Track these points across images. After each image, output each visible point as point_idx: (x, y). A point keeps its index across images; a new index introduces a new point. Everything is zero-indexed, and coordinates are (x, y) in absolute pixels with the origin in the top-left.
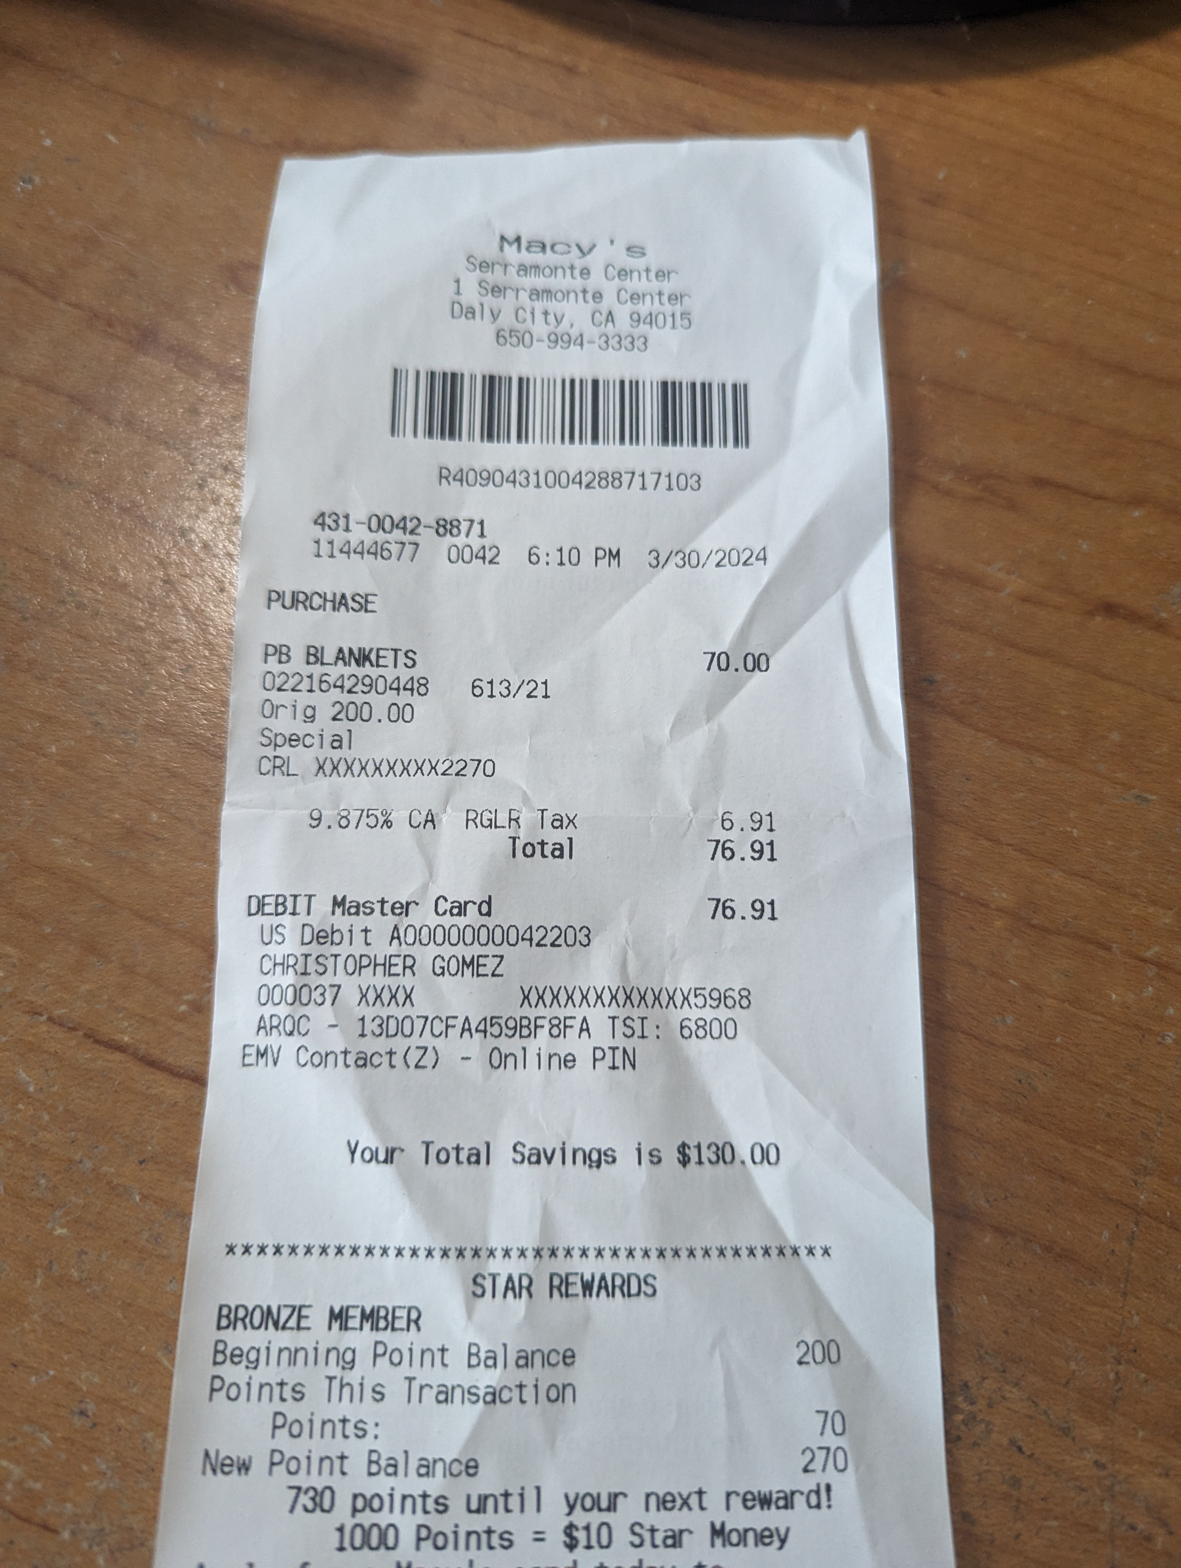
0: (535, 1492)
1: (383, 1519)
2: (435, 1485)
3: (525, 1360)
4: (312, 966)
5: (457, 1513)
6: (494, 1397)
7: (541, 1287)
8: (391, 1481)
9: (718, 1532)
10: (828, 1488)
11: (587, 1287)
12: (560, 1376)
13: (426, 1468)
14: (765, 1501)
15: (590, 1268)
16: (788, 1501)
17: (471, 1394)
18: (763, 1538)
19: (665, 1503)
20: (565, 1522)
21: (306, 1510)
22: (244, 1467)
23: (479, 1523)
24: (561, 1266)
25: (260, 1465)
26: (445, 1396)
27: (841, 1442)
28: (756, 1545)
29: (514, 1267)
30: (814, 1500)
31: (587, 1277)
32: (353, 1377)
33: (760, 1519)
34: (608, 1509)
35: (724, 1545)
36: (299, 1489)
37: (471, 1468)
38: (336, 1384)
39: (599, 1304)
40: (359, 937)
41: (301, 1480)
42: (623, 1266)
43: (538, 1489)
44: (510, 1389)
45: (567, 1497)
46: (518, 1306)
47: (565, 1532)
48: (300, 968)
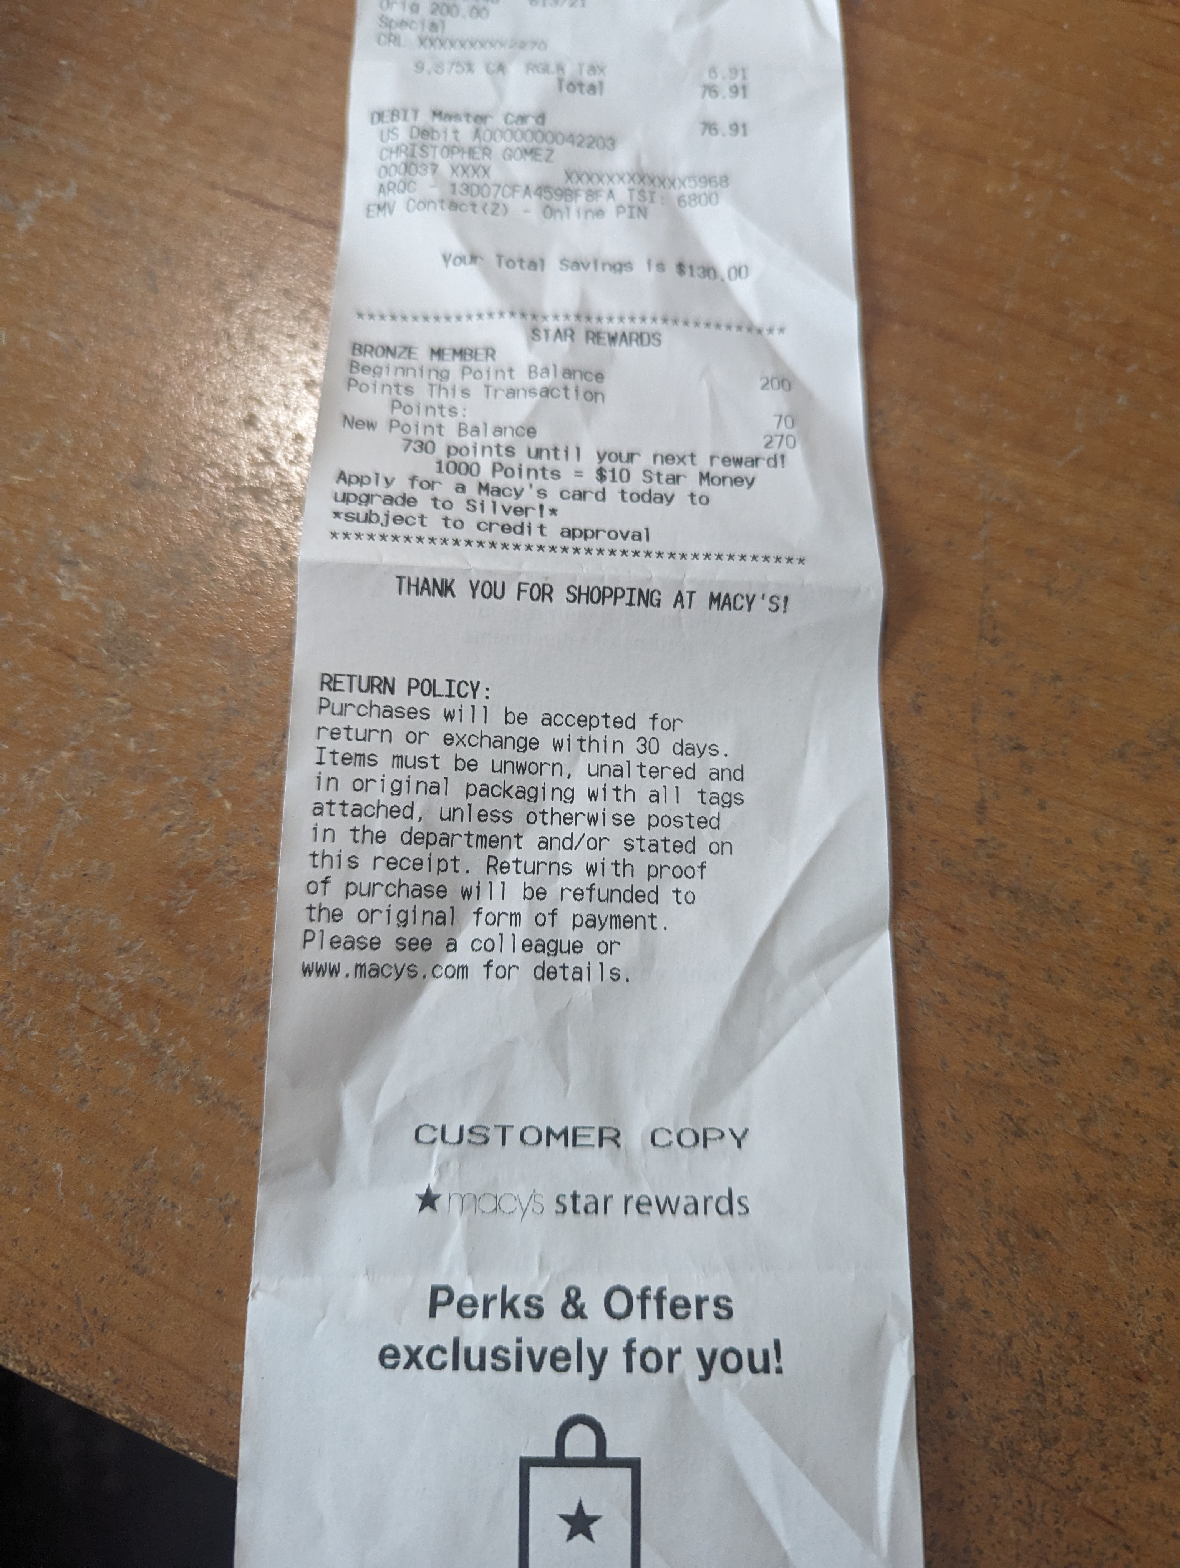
0: (575, 451)
1: (469, 459)
2: (506, 440)
3: (569, 373)
4: (417, 150)
5: (521, 457)
6: (547, 392)
7: (580, 335)
8: (476, 439)
9: (705, 477)
10: (783, 457)
11: (612, 339)
12: (594, 385)
13: (499, 431)
14: (739, 462)
15: (615, 327)
16: (755, 462)
17: (532, 391)
18: (737, 481)
19: (666, 459)
20: (598, 466)
21: (415, 450)
22: (371, 425)
23: (537, 464)
24: (594, 325)
25: (382, 426)
26: (512, 393)
27: (793, 431)
28: (732, 485)
29: (562, 324)
30: (772, 462)
31: (613, 334)
32: (448, 384)
33: (734, 471)
34: (628, 461)
35: (709, 484)
36: (410, 441)
37: (531, 431)
38: (435, 389)
39: (621, 349)
40: (450, 135)
41: (412, 435)
42: (638, 326)
43: (578, 449)
44: (558, 390)
45: (598, 453)
46: (564, 345)
47: (597, 472)
48: (409, 151)
